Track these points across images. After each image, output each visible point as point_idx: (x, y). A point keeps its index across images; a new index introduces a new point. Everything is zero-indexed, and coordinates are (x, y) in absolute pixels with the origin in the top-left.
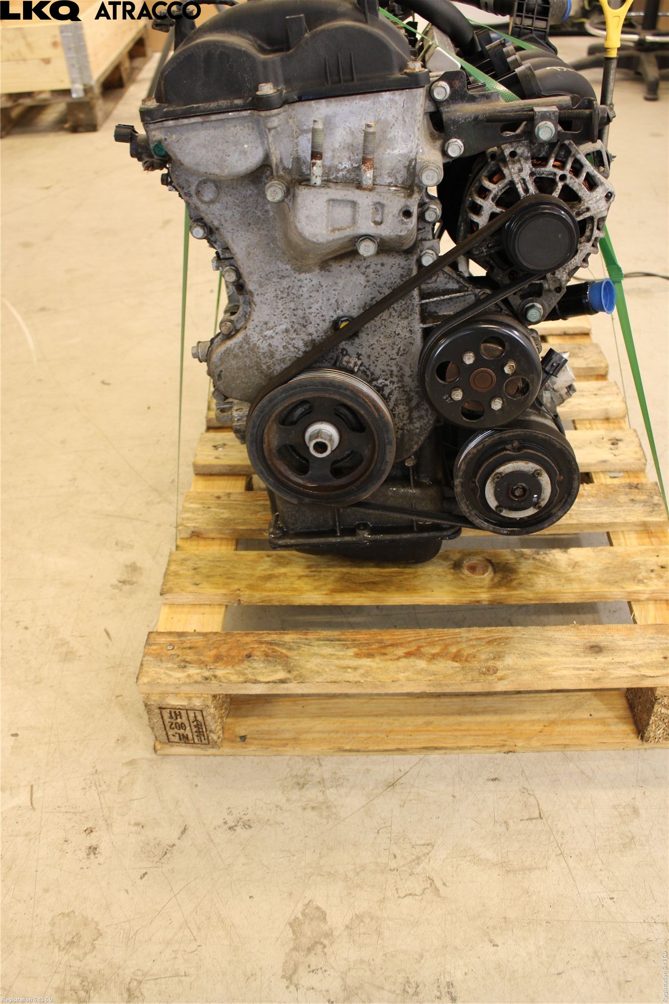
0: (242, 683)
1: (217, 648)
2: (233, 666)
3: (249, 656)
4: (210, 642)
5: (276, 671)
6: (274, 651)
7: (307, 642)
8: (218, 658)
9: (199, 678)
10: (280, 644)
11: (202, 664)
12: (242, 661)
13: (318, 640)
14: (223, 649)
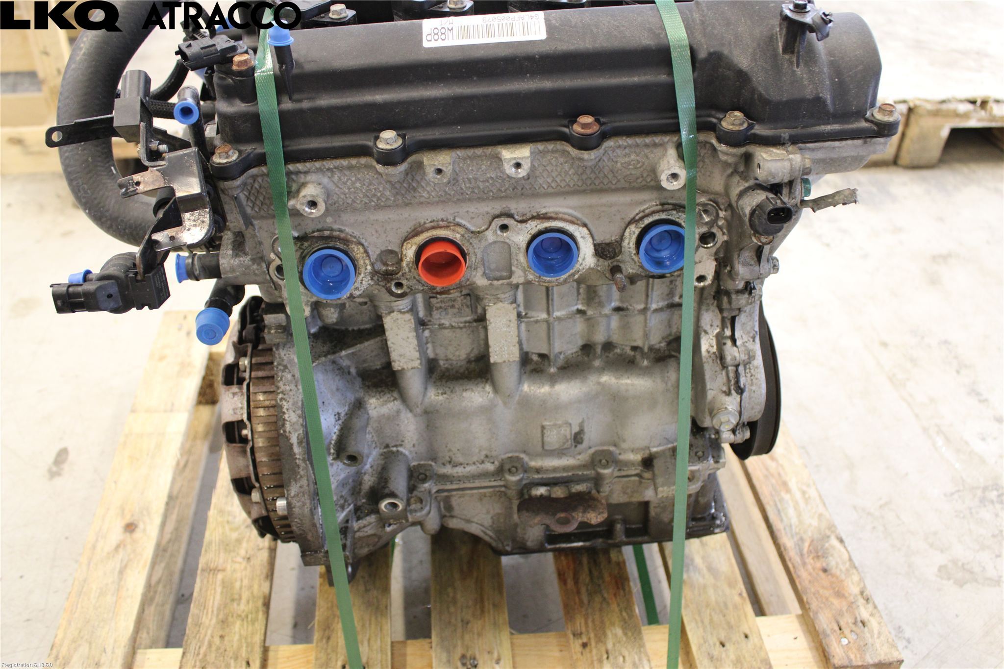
0: (857, 570)
1: (827, 599)
2: (842, 581)
3: (825, 571)
4: (822, 605)
5: (833, 547)
6: (809, 552)
7: (788, 529)
8: (839, 594)
9: (870, 606)
10: (800, 549)
11: (851, 605)
12: (833, 575)
13: (782, 520)
14: (827, 593)
